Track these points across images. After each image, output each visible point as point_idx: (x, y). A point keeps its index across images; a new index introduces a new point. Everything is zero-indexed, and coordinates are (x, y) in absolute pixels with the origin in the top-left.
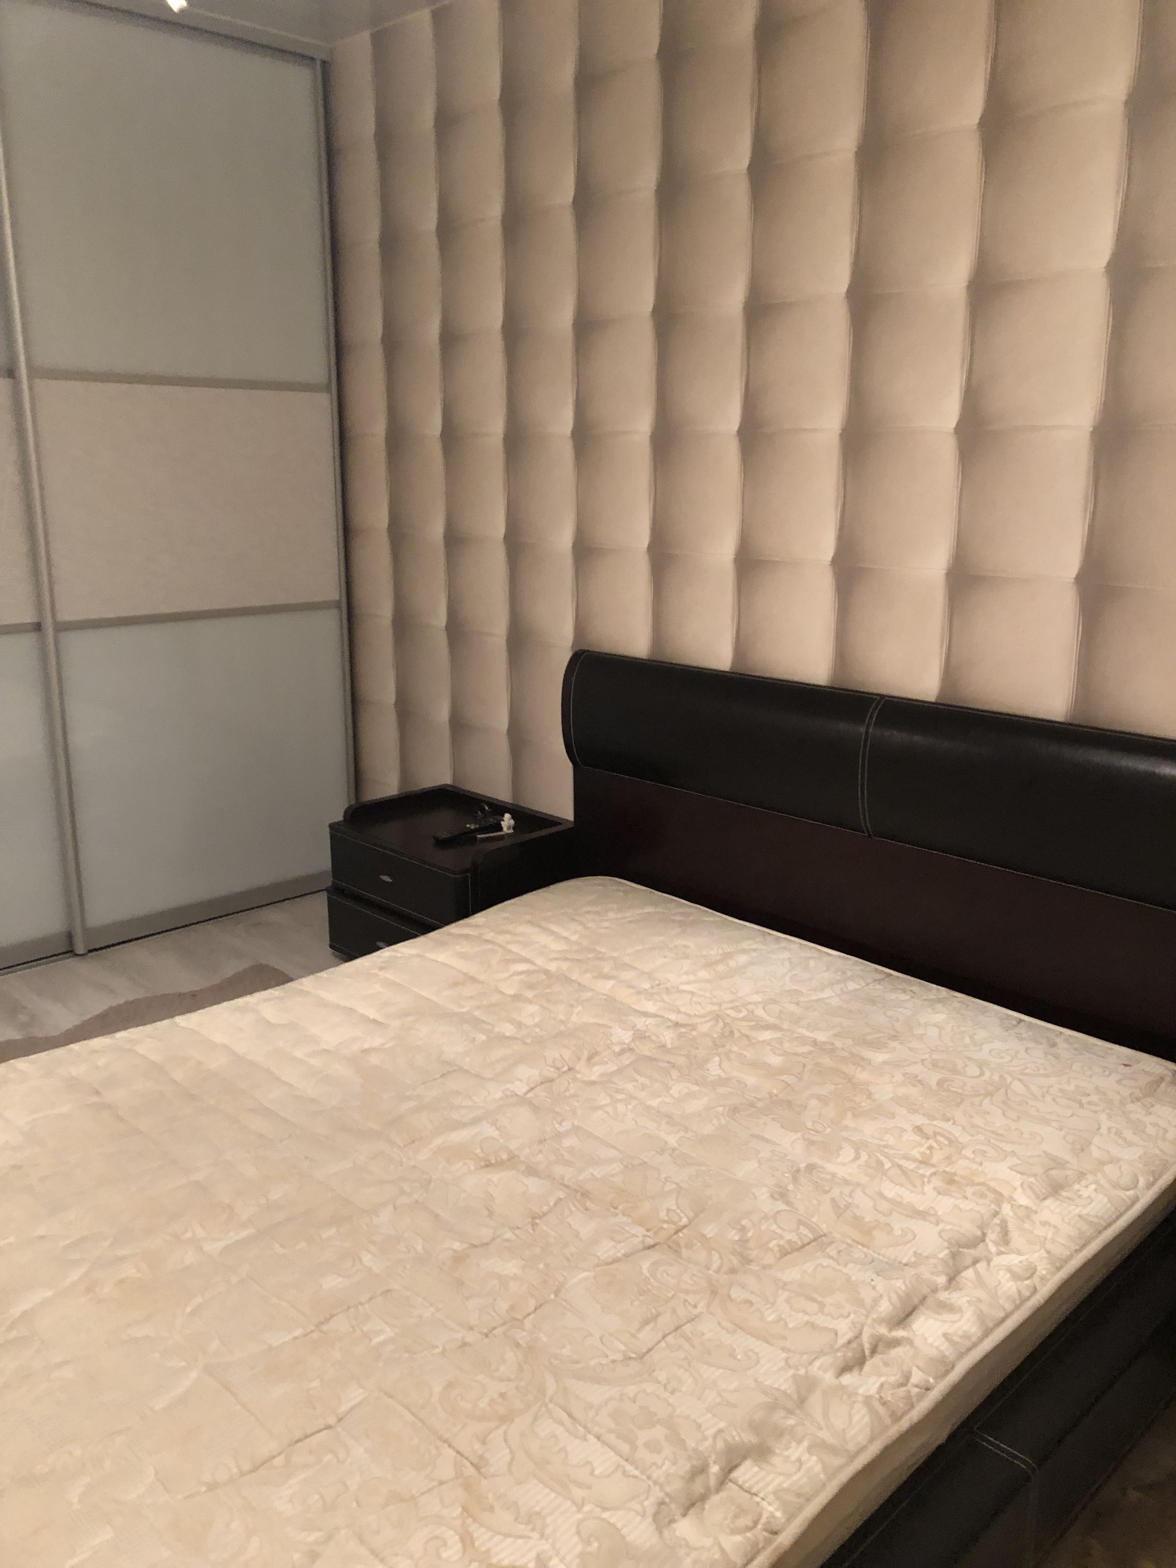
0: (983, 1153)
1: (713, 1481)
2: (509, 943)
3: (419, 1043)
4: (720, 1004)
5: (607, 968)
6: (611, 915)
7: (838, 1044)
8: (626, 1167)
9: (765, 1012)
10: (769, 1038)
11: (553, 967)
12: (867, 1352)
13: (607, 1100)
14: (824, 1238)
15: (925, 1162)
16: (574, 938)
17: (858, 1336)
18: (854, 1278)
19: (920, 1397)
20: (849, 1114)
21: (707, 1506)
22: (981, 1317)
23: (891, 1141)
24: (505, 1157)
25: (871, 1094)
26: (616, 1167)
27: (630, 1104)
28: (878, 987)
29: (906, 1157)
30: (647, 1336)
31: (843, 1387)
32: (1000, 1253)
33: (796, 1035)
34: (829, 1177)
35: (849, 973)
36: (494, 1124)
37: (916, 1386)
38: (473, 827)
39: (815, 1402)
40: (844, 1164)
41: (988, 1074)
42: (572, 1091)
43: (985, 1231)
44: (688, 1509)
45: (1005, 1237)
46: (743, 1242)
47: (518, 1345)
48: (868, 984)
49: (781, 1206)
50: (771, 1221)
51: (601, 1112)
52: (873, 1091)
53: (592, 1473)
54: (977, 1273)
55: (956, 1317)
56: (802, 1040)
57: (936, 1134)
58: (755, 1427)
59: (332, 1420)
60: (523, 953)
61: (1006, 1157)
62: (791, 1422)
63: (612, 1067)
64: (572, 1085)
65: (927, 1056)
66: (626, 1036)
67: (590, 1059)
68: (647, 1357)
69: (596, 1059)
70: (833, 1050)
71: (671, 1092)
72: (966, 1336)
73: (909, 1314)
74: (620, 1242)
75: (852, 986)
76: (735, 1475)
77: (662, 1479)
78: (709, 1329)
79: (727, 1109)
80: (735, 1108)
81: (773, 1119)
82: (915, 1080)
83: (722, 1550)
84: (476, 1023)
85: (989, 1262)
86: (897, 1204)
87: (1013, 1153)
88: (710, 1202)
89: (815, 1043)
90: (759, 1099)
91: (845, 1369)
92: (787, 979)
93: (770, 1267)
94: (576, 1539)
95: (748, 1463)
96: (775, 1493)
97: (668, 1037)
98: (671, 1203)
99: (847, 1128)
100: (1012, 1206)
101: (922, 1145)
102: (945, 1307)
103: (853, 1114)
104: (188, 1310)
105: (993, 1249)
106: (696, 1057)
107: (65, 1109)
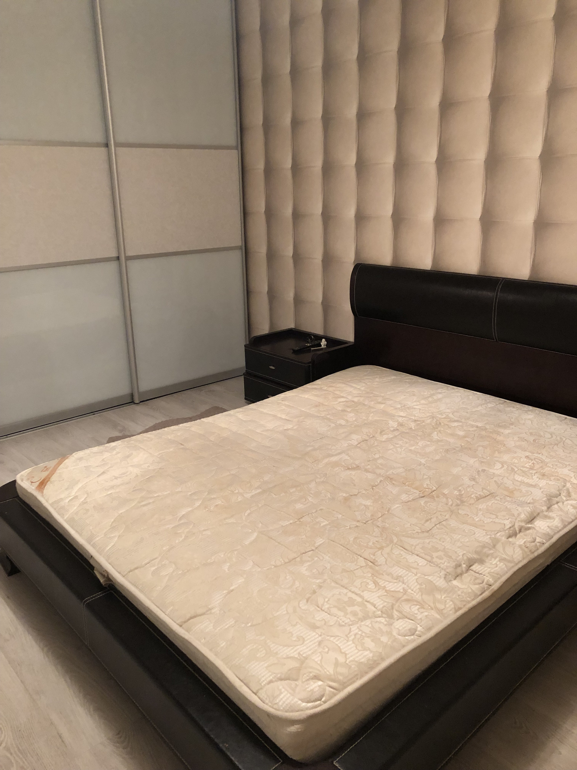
0: (556, 465)
1: (464, 569)
2: (334, 391)
3: (307, 427)
4: (432, 413)
5: (380, 400)
6: (377, 380)
7: (488, 427)
8: (406, 470)
9: (453, 415)
10: (457, 425)
11: (356, 400)
12: (518, 532)
13: (392, 447)
14: (494, 494)
15: (531, 469)
16: (363, 389)
17: (513, 526)
18: (508, 507)
19: (540, 546)
20: (497, 452)
21: (463, 577)
22: (562, 521)
23: (516, 461)
24: (355, 466)
25: (505, 444)
26: (401, 470)
27: (402, 448)
28: (501, 405)
29: (523, 467)
30: (428, 525)
31: (510, 542)
32: (567, 500)
33: (468, 424)
34: (492, 474)
35: (488, 401)
36: (348, 454)
37: (539, 542)
38: (309, 345)
39: (499, 546)
40: (497, 470)
41: (554, 437)
42: (376, 444)
43: (561, 492)
44: (456, 577)
45: (569, 495)
46: (461, 495)
47: (378, 527)
48: (497, 405)
49: (473, 483)
50: (471, 488)
51: (391, 451)
52: (506, 444)
53: (418, 565)
54: (559, 506)
55: (552, 521)
56: (472, 426)
57: (535, 459)
58: (476, 552)
59: (313, 548)
60: (342, 395)
61: (566, 467)
62: (491, 552)
63: (391, 436)
64: (375, 442)
65: (527, 431)
66: (395, 425)
67: (381, 433)
68: (430, 532)
69: (383, 433)
70: (486, 429)
71: (419, 445)
72: (557, 527)
73: (533, 519)
74: (409, 495)
75: (490, 405)
76: (471, 568)
77: (445, 567)
78: (453, 523)
79: (444, 450)
80: (448, 450)
81: (464, 454)
82: (523, 439)
83: (471, 589)
84: (329, 420)
85: (563, 503)
86: (522, 483)
87: (569, 465)
88: (443, 482)
89: (477, 427)
90: (457, 447)
91: (510, 537)
92: (461, 403)
93: (473, 504)
94: (416, 584)
95: (476, 564)
96: (488, 573)
97: (413, 425)
98: (428, 482)
99: (496, 457)
100: (571, 483)
101: (530, 462)
102: (546, 517)
103: (498, 452)
104: (246, 514)
105: (564, 499)
106: (426, 432)
107: (171, 450)
